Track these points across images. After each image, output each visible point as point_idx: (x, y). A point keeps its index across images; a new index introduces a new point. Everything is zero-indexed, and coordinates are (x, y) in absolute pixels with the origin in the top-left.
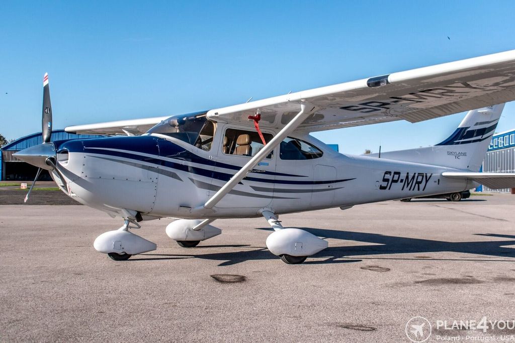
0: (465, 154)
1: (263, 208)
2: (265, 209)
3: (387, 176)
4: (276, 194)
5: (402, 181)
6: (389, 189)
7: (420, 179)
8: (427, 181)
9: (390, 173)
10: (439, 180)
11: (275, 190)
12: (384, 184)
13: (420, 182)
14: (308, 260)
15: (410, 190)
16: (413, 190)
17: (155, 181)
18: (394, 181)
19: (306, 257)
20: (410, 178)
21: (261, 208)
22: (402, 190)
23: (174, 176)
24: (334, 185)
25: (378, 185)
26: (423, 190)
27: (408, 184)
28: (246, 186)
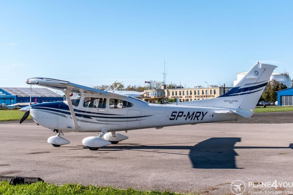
0: (237, 101)
1: (103, 128)
2: (104, 129)
3: (174, 114)
4: (108, 123)
5: (185, 116)
6: (176, 120)
7: (198, 114)
8: (203, 116)
9: (176, 112)
10: (213, 115)
11: (107, 121)
12: (173, 117)
13: (199, 116)
15: (191, 120)
16: (194, 120)
17: (57, 118)
18: (178, 116)
20: (191, 114)
22: (186, 120)
23: (65, 116)
25: (168, 118)
26: (202, 120)
27: (189, 118)
28: (94, 120)
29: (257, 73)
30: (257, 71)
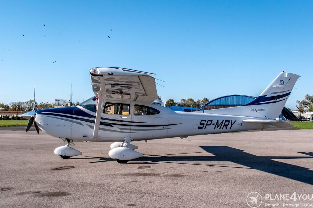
0: (263, 110)
2: (127, 138)
3: (203, 122)
4: (132, 131)
5: (213, 124)
6: (205, 128)
7: (227, 123)
8: (232, 124)
9: (205, 121)
10: (241, 124)
12: (202, 126)
13: (228, 125)
14: (129, 162)
15: (220, 129)
16: (222, 129)
17: (71, 125)
18: (207, 125)
19: (128, 161)
20: (219, 123)
21: (124, 137)
22: (214, 129)
23: (80, 124)
24: (167, 127)
25: (197, 127)
26: (230, 129)
27: (218, 126)
28: (116, 128)
29: (282, 82)
30: (283, 80)
